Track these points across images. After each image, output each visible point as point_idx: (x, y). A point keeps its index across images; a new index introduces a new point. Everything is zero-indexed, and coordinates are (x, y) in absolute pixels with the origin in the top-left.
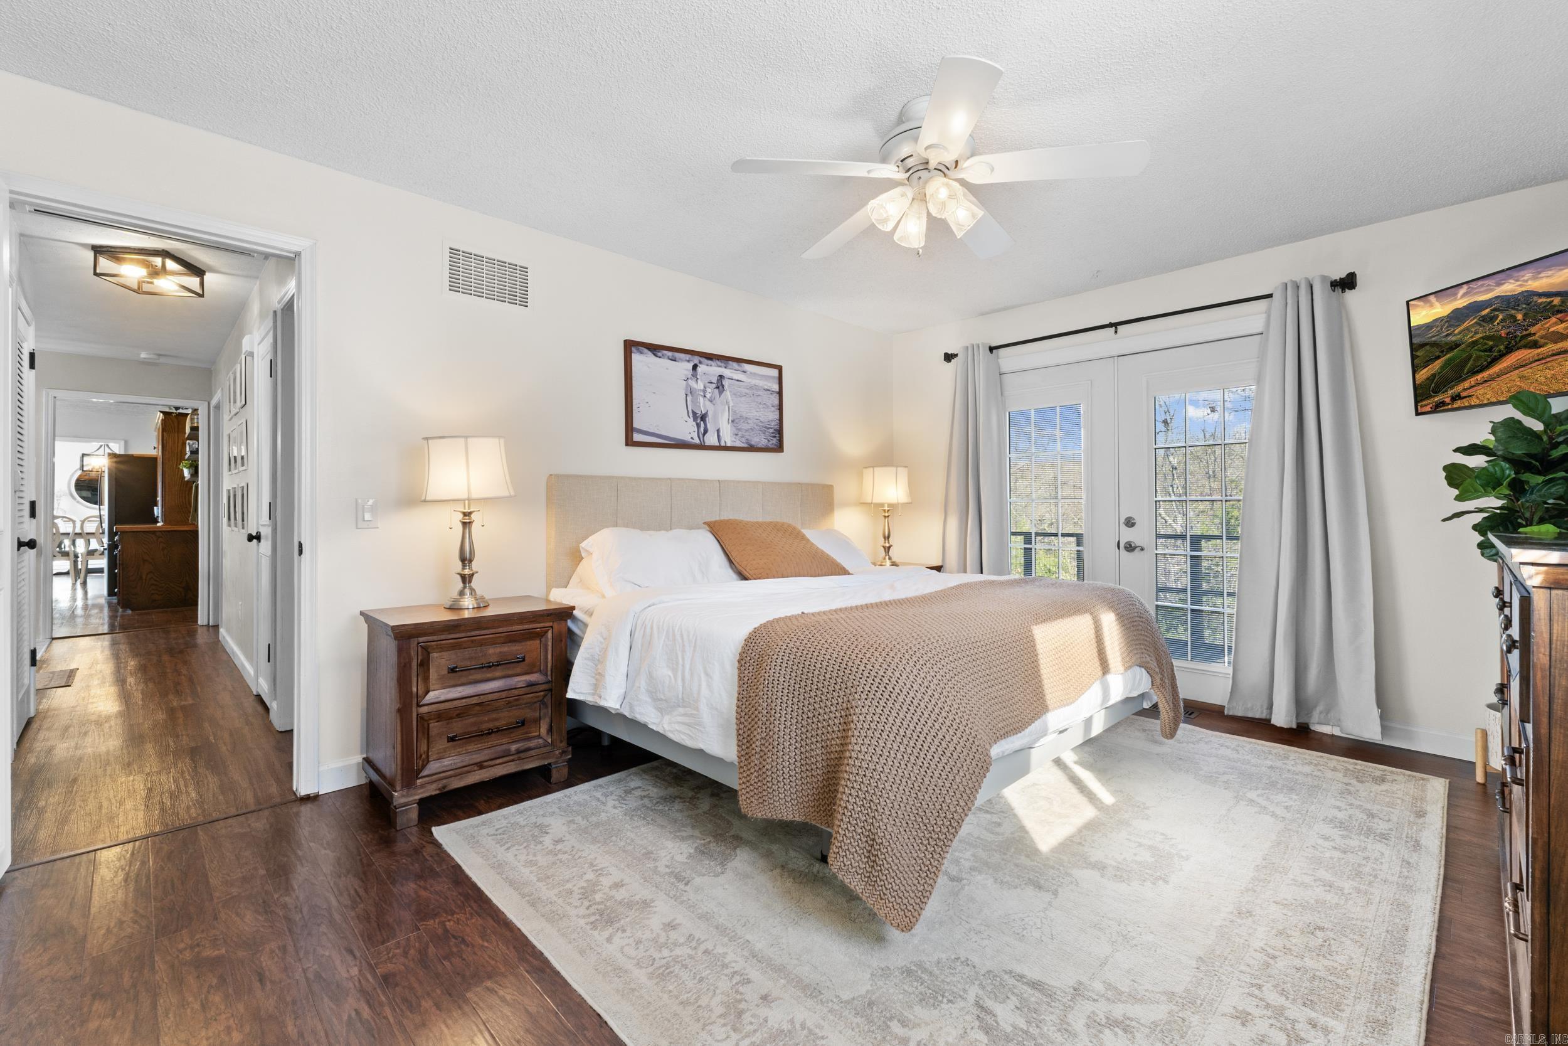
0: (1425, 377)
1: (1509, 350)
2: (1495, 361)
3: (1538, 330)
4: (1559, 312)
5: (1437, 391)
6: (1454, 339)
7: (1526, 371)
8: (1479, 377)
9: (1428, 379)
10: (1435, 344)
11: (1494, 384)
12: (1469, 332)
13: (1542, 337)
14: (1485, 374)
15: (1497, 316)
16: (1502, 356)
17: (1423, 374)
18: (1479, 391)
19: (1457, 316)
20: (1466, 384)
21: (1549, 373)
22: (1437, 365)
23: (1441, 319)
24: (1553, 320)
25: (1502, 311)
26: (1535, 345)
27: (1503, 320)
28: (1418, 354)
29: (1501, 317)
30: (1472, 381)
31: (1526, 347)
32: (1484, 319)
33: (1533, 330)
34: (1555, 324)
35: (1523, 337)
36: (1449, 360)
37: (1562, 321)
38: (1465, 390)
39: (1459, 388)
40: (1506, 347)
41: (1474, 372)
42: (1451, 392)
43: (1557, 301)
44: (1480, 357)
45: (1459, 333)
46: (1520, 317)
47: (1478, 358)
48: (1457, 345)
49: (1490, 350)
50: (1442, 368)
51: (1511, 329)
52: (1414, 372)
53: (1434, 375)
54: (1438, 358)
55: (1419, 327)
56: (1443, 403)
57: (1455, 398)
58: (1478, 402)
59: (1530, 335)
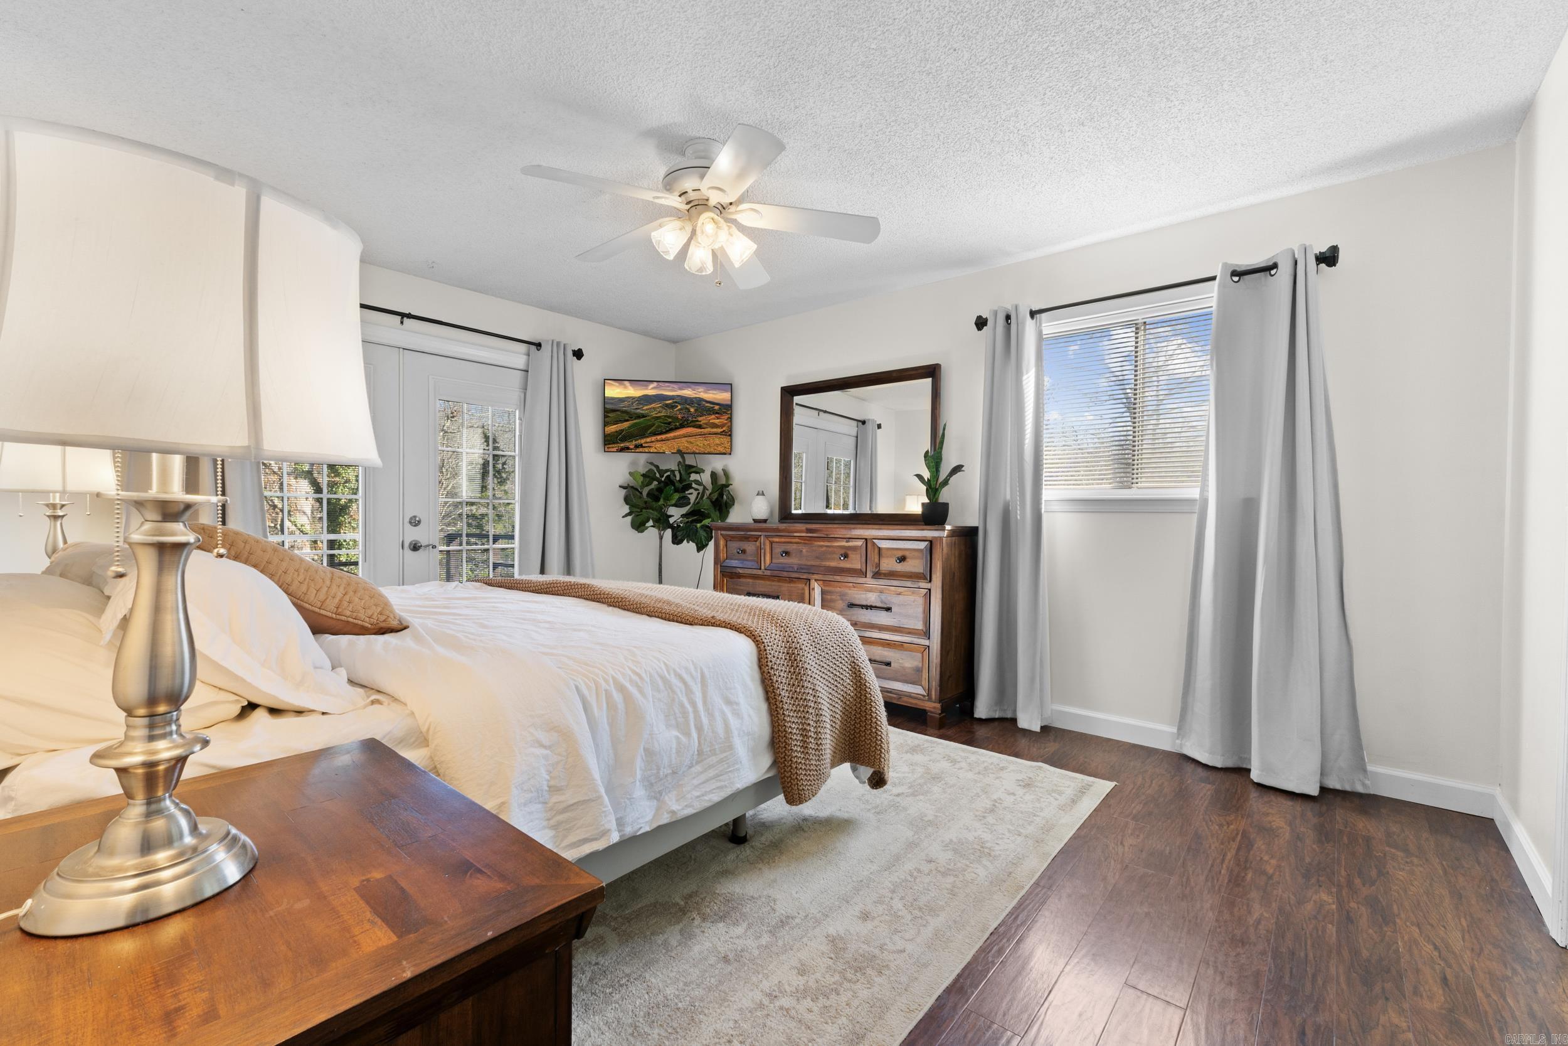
0: (613, 430)
1: (682, 426)
2: (671, 430)
3: (703, 420)
4: (717, 413)
5: (623, 440)
6: (641, 412)
7: (692, 439)
8: (659, 437)
9: (616, 432)
10: (625, 412)
11: (669, 442)
12: (654, 410)
13: (706, 424)
14: (663, 436)
15: (677, 407)
16: (677, 428)
17: (612, 429)
18: (658, 445)
19: (646, 399)
20: (648, 440)
21: (706, 443)
22: (626, 425)
23: (633, 398)
24: (713, 416)
25: (680, 404)
26: (700, 427)
27: (681, 409)
28: (609, 415)
29: (679, 407)
30: (653, 438)
31: (694, 427)
32: (667, 405)
33: (700, 419)
34: (714, 419)
35: (692, 421)
36: (636, 423)
37: (718, 418)
38: (647, 443)
39: (643, 441)
40: (680, 425)
41: (655, 434)
42: (634, 443)
43: (717, 407)
44: (661, 426)
45: (647, 409)
46: (692, 410)
47: (659, 426)
48: (644, 416)
49: (669, 423)
50: (630, 427)
51: (686, 416)
52: (605, 426)
53: (622, 431)
54: (627, 421)
55: (612, 399)
56: (628, 448)
57: (637, 447)
58: (655, 451)
59: (697, 421)
